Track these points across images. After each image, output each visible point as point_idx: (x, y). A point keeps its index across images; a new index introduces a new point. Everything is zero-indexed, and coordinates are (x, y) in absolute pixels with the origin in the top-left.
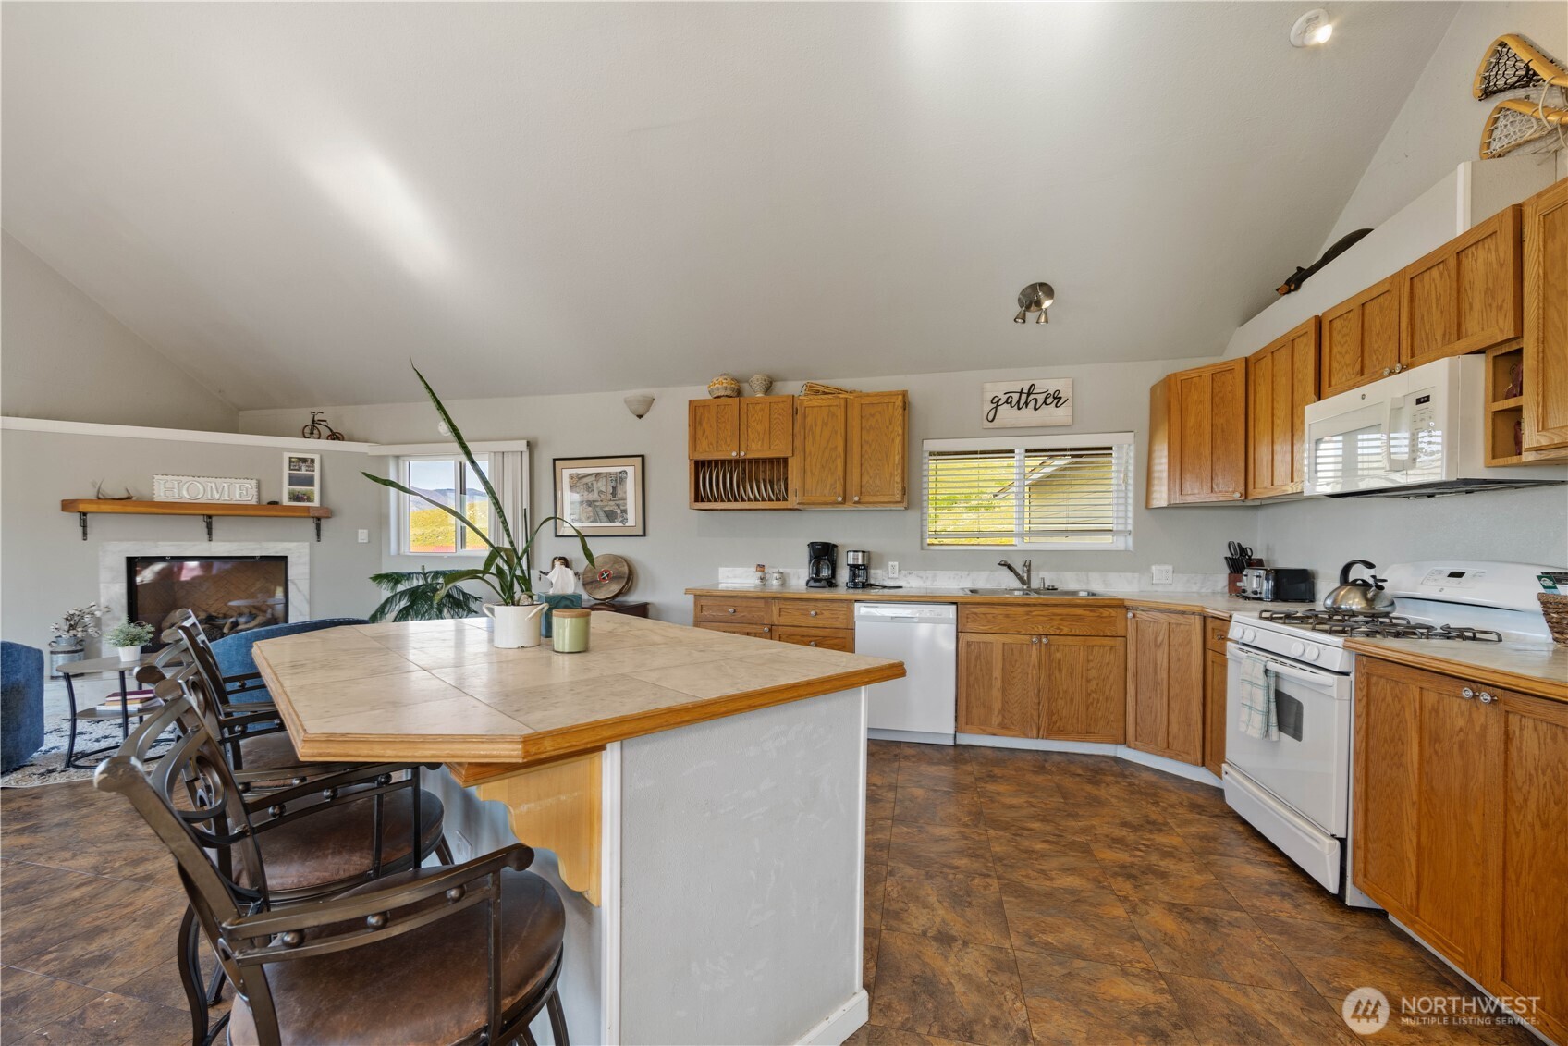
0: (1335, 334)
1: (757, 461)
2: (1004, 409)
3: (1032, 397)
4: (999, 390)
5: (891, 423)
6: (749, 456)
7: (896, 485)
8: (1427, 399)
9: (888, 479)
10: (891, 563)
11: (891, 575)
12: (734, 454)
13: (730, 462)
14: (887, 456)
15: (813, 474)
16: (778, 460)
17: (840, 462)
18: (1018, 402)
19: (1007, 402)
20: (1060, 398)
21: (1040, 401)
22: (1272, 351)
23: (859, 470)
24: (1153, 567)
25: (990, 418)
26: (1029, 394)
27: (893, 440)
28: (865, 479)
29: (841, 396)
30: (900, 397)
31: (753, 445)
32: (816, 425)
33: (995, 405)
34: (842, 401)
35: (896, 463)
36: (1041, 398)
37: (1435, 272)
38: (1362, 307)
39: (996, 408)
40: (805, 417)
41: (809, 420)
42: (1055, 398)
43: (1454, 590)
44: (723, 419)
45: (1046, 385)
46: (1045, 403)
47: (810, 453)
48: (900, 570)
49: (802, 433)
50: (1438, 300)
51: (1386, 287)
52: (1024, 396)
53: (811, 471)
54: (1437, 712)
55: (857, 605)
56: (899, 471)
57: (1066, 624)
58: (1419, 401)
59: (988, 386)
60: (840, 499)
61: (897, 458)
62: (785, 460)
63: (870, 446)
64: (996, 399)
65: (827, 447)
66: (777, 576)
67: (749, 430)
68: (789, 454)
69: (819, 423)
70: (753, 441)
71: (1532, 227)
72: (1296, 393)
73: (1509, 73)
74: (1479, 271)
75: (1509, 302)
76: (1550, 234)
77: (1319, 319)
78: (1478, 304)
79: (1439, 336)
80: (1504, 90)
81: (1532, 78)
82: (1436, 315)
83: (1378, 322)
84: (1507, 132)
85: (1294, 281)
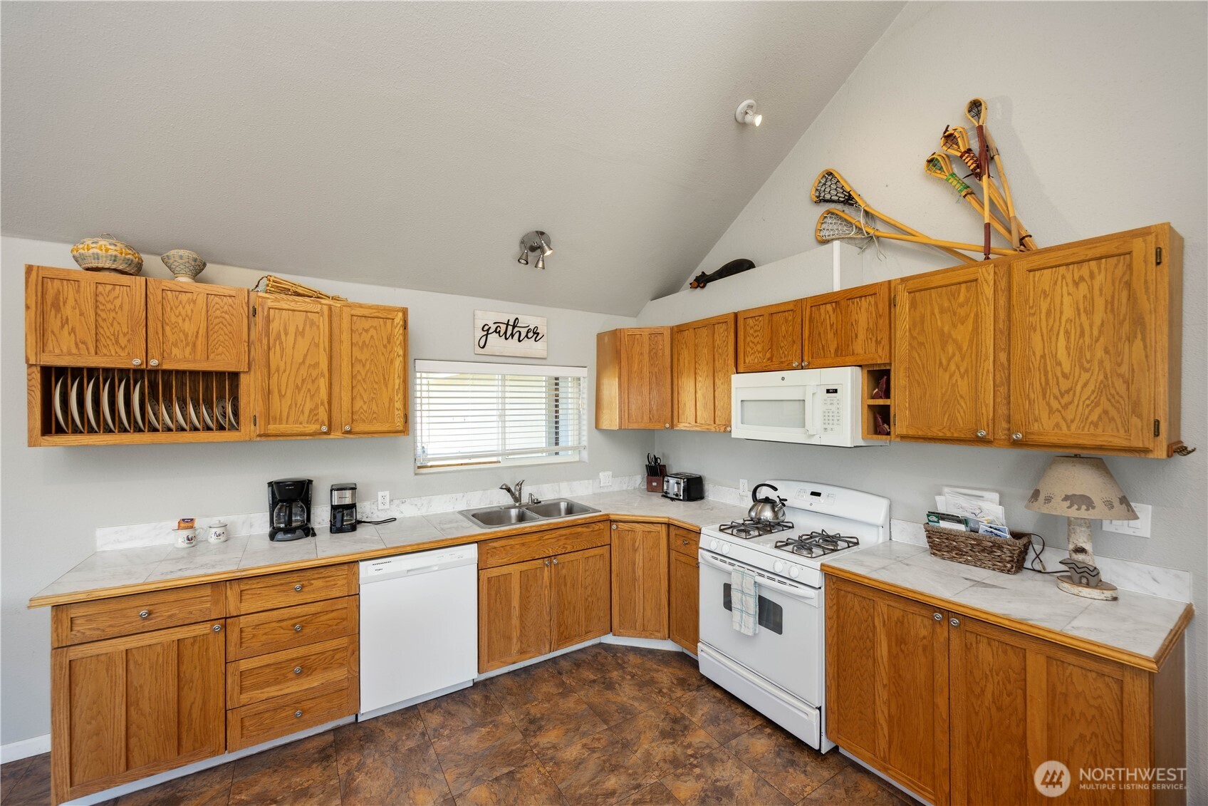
0: (748, 328)
1: (181, 373)
2: (493, 338)
3: (516, 329)
4: (490, 319)
5: (389, 342)
6: (165, 367)
7: (397, 412)
8: (835, 391)
9: (387, 405)
10: (380, 494)
11: (381, 507)
12: (136, 362)
13: (124, 373)
14: (384, 379)
15: (281, 396)
16: (220, 374)
17: (323, 383)
18: (506, 333)
19: (495, 331)
20: (538, 334)
21: (523, 335)
22: (696, 326)
23: (350, 394)
24: (601, 474)
25: (482, 344)
26: (514, 327)
27: (392, 362)
28: (358, 404)
29: (323, 301)
30: (400, 315)
31: (175, 351)
32: (286, 334)
33: (486, 333)
34: (326, 309)
35: (397, 387)
36: (524, 332)
37: (829, 307)
38: (773, 314)
39: (487, 335)
40: (268, 320)
41: (275, 326)
42: (534, 333)
43: (816, 504)
44: (109, 306)
45: (527, 321)
46: (527, 336)
47: (278, 370)
48: (391, 501)
49: (265, 341)
50: (832, 326)
51: (791, 307)
52: (510, 328)
53: (279, 391)
54: (902, 623)
55: (361, 563)
56: (400, 395)
57: (569, 542)
58: (828, 391)
59: (479, 314)
60: (324, 429)
61: (397, 382)
62: (235, 376)
63: (364, 366)
64: (486, 328)
65: (303, 362)
66: (219, 531)
67: (167, 329)
68: (243, 367)
69: (292, 330)
70: (175, 345)
71: (903, 299)
72: (717, 362)
73: (834, 192)
74: (862, 315)
75: (885, 342)
76: (913, 305)
77: (736, 315)
78: (861, 336)
79: (833, 349)
80: (831, 201)
81: (849, 200)
82: (830, 335)
83: (783, 328)
84: (832, 227)
85: (703, 281)
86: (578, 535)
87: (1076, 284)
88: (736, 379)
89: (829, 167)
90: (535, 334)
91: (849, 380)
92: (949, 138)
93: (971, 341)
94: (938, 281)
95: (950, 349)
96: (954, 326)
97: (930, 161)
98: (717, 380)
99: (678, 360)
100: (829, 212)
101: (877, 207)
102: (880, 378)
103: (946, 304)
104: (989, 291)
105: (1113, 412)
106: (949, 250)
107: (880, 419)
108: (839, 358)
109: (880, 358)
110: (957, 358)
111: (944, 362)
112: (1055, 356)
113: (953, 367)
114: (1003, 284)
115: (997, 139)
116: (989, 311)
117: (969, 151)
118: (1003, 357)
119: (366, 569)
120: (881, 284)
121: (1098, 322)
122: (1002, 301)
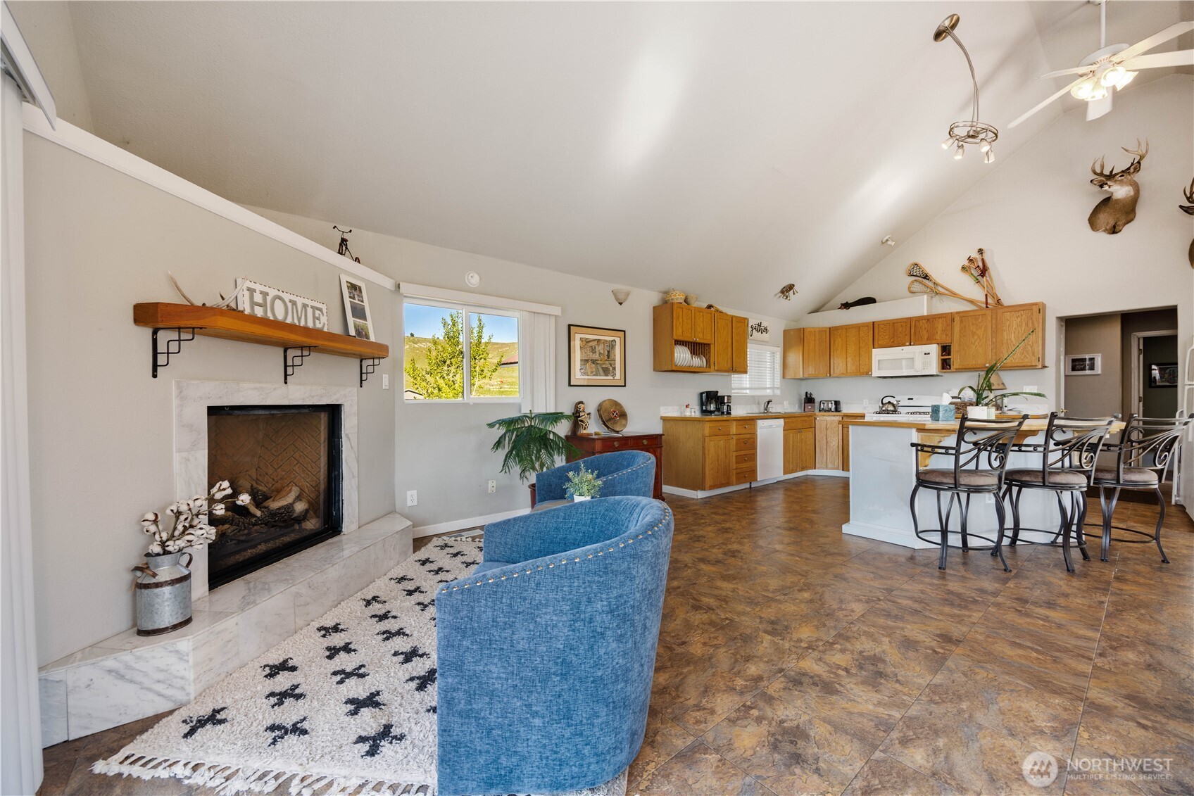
0: (880, 329)
2: (754, 331)
3: (761, 327)
5: (744, 333)
6: (699, 341)
8: (927, 354)
9: (743, 360)
14: (742, 348)
15: (720, 354)
16: (706, 345)
17: (730, 349)
18: (757, 329)
19: (754, 328)
21: (762, 330)
22: (847, 328)
23: (735, 354)
25: (751, 334)
27: (745, 341)
28: (737, 359)
30: (747, 321)
31: (700, 335)
33: (752, 329)
36: (763, 328)
37: (923, 321)
38: (895, 323)
40: (718, 323)
43: (911, 403)
44: (688, 317)
45: (764, 324)
46: (764, 331)
47: (719, 343)
49: (717, 332)
50: (925, 329)
51: (905, 320)
52: (759, 327)
55: (758, 421)
57: (804, 424)
58: (924, 354)
60: (730, 369)
63: (738, 343)
64: (752, 326)
65: (725, 341)
67: (698, 326)
68: (712, 342)
69: (722, 327)
70: (699, 332)
71: (957, 319)
72: (861, 344)
73: (918, 273)
74: (940, 326)
75: (950, 335)
76: (961, 322)
77: (873, 322)
78: (939, 333)
79: (926, 337)
80: (916, 276)
81: (926, 277)
82: (925, 332)
83: (900, 329)
84: (917, 287)
85: (846, 306)
86: (806, 421)
87: (1017, 318)
88: (873, 350)
89: (916, 262)
90: (766, 330)
91: (934, 349)
92: (970, 260)
93: (983, 335)
94: (971, 314)
95: (976, 337)
96: (977, 329)
97: (963, 268)
98: (861, 352)
99: (834, 343)
100: (915, 280)
101: (939, 281)
102: (946, 350)
103: (974, 322)
104: (989, 318)
105: (1027, 356)
106: (971, 302)
107: (945, 365)
108: (929, 341)
109: (946, 341)
110: (978, 340)
111: (973, 342)
112: (1010, 339)
113: (977, 343)
114: (994, 316)
115: (989, 264)
116: (989, 325)
117: (978, 266)
118: (994, 340)
119: (760, 423)
120: (948, 314)
121: (1023, 329)
122: (994, 321)
